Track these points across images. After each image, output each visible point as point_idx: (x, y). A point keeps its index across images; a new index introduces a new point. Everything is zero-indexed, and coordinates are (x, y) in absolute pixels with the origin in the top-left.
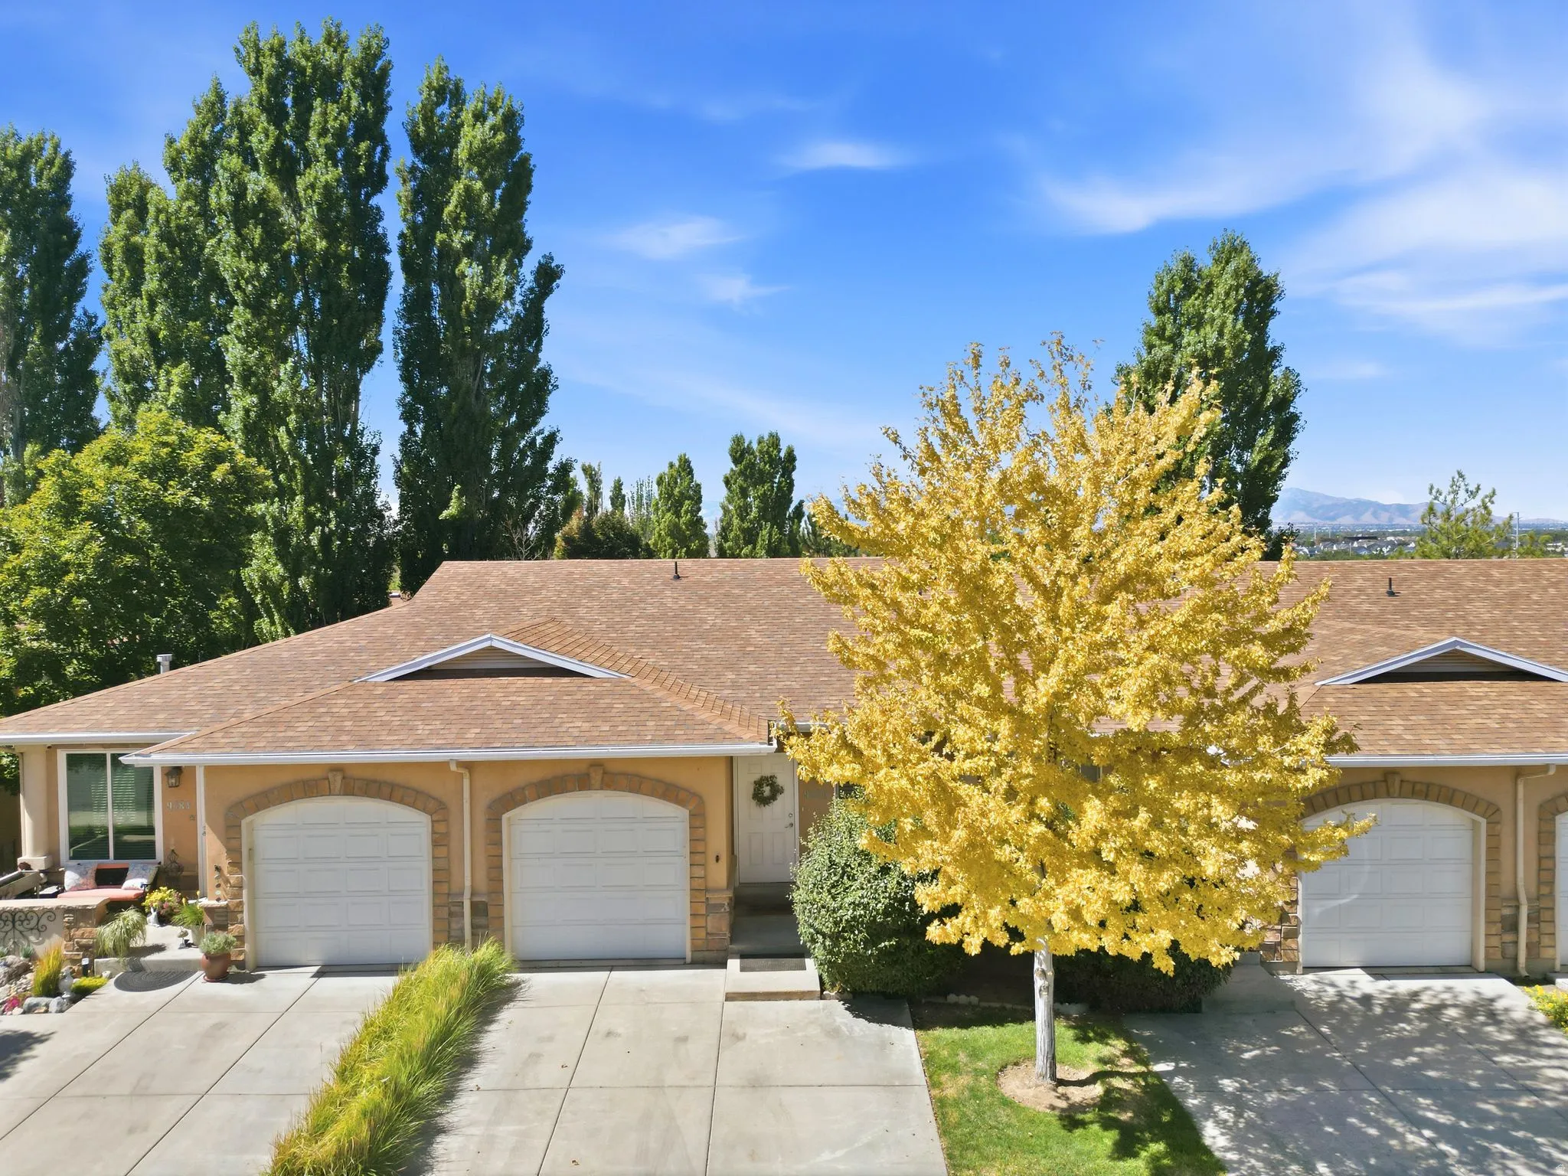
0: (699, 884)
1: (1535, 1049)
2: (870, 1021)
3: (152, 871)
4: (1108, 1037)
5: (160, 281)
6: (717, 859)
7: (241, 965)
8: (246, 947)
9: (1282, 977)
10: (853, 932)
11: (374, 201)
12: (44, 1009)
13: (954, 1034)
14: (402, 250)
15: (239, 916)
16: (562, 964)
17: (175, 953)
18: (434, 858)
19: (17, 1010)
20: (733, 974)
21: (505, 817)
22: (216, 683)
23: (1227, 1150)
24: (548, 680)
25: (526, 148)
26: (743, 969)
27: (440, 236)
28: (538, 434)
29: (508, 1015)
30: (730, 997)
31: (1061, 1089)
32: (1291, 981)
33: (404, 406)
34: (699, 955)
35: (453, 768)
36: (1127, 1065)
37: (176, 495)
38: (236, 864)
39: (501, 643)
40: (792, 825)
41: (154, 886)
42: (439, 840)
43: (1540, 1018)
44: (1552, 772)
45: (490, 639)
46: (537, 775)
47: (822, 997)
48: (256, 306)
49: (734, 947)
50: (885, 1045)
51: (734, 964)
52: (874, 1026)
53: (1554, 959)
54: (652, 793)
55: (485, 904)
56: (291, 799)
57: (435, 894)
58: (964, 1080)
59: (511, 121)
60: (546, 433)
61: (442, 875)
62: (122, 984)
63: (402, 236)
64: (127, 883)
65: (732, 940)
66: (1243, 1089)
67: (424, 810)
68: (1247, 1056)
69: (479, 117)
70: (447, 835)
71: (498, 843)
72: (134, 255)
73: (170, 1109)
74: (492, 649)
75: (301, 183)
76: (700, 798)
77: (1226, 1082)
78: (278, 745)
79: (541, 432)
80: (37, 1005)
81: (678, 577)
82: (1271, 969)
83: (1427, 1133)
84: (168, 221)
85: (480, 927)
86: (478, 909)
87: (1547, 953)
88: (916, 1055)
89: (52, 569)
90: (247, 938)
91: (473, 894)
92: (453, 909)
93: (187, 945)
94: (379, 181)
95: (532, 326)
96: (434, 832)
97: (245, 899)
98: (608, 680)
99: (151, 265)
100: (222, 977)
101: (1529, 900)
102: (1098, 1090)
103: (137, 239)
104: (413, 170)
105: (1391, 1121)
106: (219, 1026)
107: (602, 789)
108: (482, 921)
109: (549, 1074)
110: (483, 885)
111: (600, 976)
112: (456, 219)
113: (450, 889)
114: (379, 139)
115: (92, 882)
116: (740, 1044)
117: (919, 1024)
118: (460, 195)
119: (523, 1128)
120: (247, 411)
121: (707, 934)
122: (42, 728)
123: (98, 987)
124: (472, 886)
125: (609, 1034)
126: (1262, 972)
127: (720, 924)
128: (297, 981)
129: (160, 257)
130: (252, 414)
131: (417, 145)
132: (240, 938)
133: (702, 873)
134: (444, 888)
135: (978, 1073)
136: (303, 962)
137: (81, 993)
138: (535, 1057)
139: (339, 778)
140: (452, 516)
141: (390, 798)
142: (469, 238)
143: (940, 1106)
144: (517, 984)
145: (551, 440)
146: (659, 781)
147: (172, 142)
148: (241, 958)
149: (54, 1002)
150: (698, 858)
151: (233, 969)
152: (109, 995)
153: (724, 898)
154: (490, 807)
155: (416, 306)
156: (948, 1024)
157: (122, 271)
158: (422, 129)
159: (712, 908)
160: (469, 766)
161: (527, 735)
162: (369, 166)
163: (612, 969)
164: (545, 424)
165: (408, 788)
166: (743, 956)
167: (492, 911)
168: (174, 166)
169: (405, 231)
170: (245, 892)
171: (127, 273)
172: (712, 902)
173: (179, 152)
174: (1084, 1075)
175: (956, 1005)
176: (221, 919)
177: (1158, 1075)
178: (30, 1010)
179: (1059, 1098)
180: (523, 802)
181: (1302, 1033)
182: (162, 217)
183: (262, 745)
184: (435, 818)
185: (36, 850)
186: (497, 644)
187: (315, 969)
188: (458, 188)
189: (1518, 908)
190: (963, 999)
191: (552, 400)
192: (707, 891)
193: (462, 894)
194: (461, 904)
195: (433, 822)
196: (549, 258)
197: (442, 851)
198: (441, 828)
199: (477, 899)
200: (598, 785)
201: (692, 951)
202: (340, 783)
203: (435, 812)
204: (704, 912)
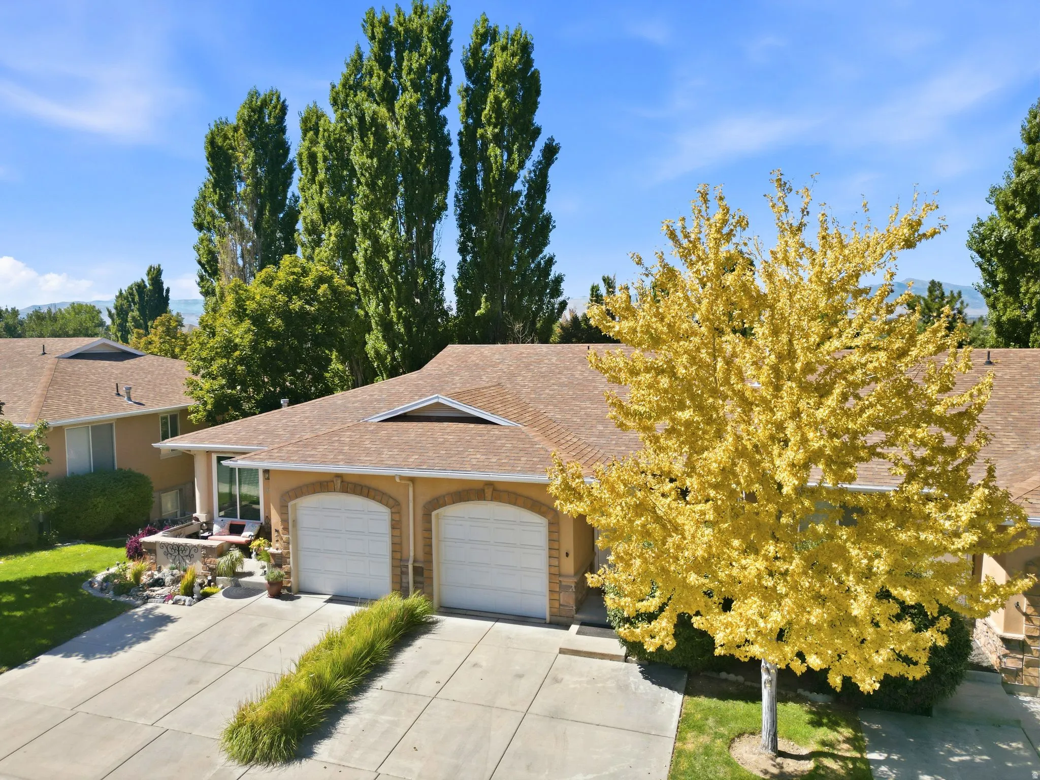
0: (555, 570)
2: (653, 683)
3: (257, 528)
4: (839, 725)
5: (326, 173)
6: (567, 555)
7: (289, 589)
8: (292, 579)
9: (1021, 698)
11: (443, 112)
12: (182, 603)
13: (714, 702)
14: (461, 143)
15: (288, 560)
16: (469, 613)
17: (259, 578)
18: (392, 536)
19: (171, 602)
20: (572, 636)
21: (434, 513)
22: (296, 419)
24: (472, 426)
25: (536, 66)
26: (578, 633)
27: (480, 131)
29: (422, 642)
30: (563, 651)
31: (779, 760)
32: (1029, 702)
33: (460, 243)
34: (554, 619)
35: (398, 480)
36: (845, 750)
37: (296, 304)
38: (286, 529)
39: (445, 401)
41: (257, 537)
42: (396, 526)
45: (438, 397)
46: (454, 488)
47: (626, 660)
48: (372, 186)
49: (579, 616)
50: (657, 702)
51: (574, 628)
52: (655, 687)
54: (524, 506)
55: (422, 568)
56: (315, 492)
57: (393, 558)
58: (705, 739)
59: (526, 49)
60: (547, 258)
61: (397, 547)
62: (227, 594)
63: (460, 134)
64: (244, 534)
65: (577, 611)
67: (387, 505)
68: (956, 759)
69: (505, 49)
70: (399, 522)
71: (429, 530)
72: (312, 157)
73: (215, 672)
74: (438, 404)
75: (397, 105)
76: (555, 511)
78: (304, 460)
79: (544, 258)
80: (180, 600)
82: (1011, 691)
84: (329, 136)
85: (419, 583)
86: (418, 571)
88: (677, 713)
89: (229, 347)
90: (292, 574)
91: (415, 561)
92: (404, 569)
93: (263, 573)
94: (445, 99)
95: (539, 187)
96: (392, 520)
97: (291, 551)
98: (508, 427)
99: (321, 165)
100: (277, 595)
102: (809, 765)
103: (314, 149)
104: (467, 90)
106: (262, 625)
107: (493, 500)
108: (419, 579)
109: (427, 686)
110: (420, 556)
111: (488, 624)
112: (489, 119)
113: (401, 556)
114: (444, 71)
115: (227, 531)
116: (557, 685)
117: (689, 691)
118: (491, 102)
119: (396, 719)
120: (366, 250)
121: (560, 605)
122: (202, 441)
123: (213, 594)
124: (414, 556)
125: (475, 665)
126: (1000, 692)
127: (569, 599)
128: (314, 602)
129: (325, 159)
130: (368, 252)
131: (469, 72)
132: (288, 573)
133: (556, 563)
134: (398, 556)
135: (717, 735)
136: (324, 591)
137: (206, 595)
138: (423, 673)
139: (339, 481)
140: (483, 314)
141: (367, 496)
142: (496, 130)
143: (678, 754)
144: (435, 623)
145: (550, 261)
146: (527, 498)
147: (334, 87)
148: (289, 585)
149: (188, 599)
150: (554, 553)
151: (284, 592)
152: (219, 599)
153: (572, 582)
154: (424, 507)
155: (467, 177)
156: (710, 695)
157: (307, 168)
158: (471, 62)
159: (564, 588)
160: (412, 480)
161: (444, 462)
162: (439, 90)
163: (497, 620)
164: (547, 251)
165: (376, 491)
166: (583, 624)
167: (426, 573)
168: (335, 102)
169: (462, 130)
170: (291, 546)
171: (310, 171)
172: (563, 584)
173: (337, 93)
174: (804, 751)
175: (726, 680)
176: (279, 561)
177: (868, 762)
178: (175, 603)
179: (774, 766)
180: (444, 505)
181: (1018, 749)
182: (326, 134)
183: (295, 458)
184: (393, 510)
185: (201, 511)
186: (442, 401)
187: (328, 597)
188: (491, 97)
190: (732, 677)
191: (552, 236)
192: (560, 575)
193: (408, 561)
194: (407, 567)
195: (392, 513)
196: (552, 139)
197: (397, 532)
198: (397, 517)
199: (417, 565)
200: (490, 498)
201: (550, 615)
202: (340, 484)
203: (393, 507)
204: (558, 590)
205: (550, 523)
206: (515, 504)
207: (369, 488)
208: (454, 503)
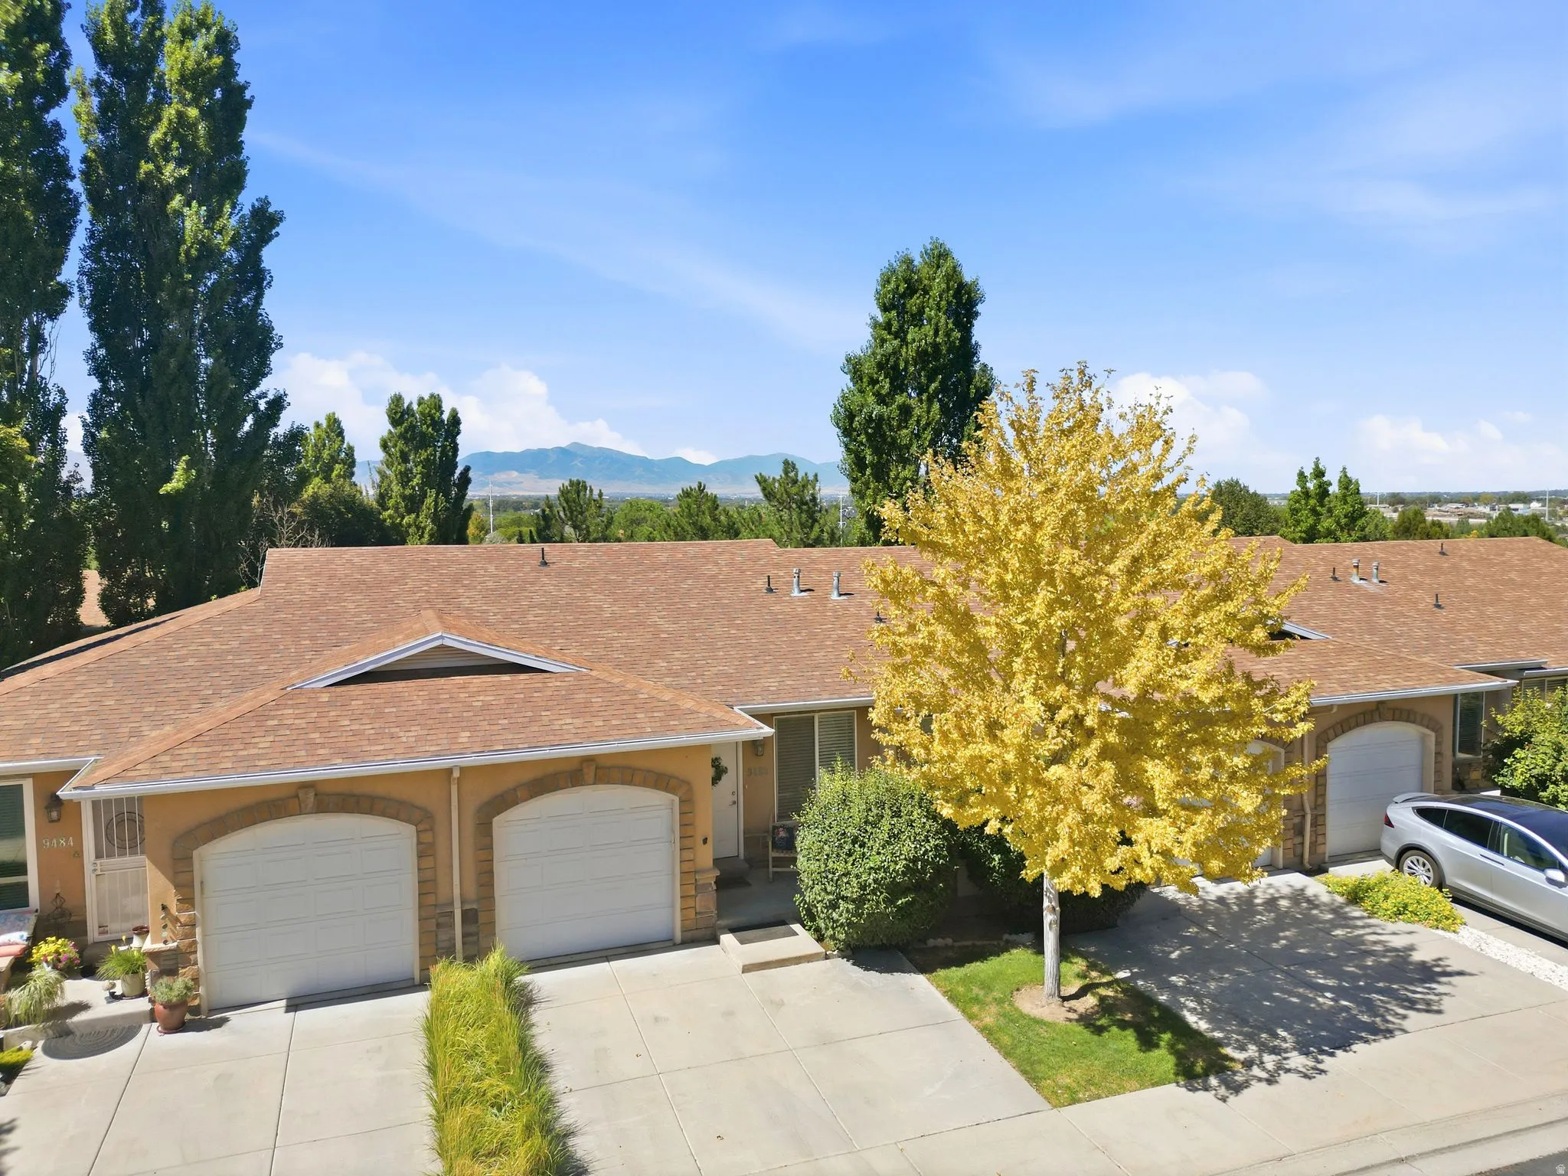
0: (687, 867)
1: (1351, 922)
3: (32, 920)
6: (705, 841)
7: (196, 1010)
8: (201, 990)
10: (875, 895)
11: (52, 115)
15: (192, 957)
17: (104, 1009)
18: (419, 869)
20: (734, 948)
21: (496, 820)
23: (1213, 1030)
24: (506, 678)
25: (242, 75)
26: (740, 942)
27: (144, 166)
28: (260, 397)
29: (539, 1017)
30: (747, 969)
31: (1066, 1004)
32: (1163, 893)
33: (94, 359)
34: (689, 935)
35: (456, 774)
36: (1097, 976)
38: (186, 901)
39: (453, 641)
40: (734, 803)
41: (35, 939)
42: (425, 851)
43: (1340, 899)
44: (1335, 710)
45: (442, 637)
46: (528, 776)
47: (828, 957)
49: (722, 923)
50: (909, 990)
51: (728, 938)
52: (889, 976)
53: (1325, 854)
54: (644, 784)
55: (476, 911)
56: (256, 822)
57: (421, 906)
58: (993, 1009)
59: (225, 43)
60: (271, 396)
61: (427, 887)
62: (53, 1053)
63: (88, 160)
65: (720, 916)
66: (1189, 982)
67: (408, 821)
68: (1173, 956)
69: (187, 33)
70: (432, 845)
71: (489, 847)
76: (688, 783)
77: (1174, 978)
78: (248, 765)
79: (263, 395)
81: (545, 564)
83: (1328, 995)
85: (471, 935)
86: (469, 917)
87: (1320, 849)
88: (939, 995)
90: (202, 980)
91: (463, 902)
92: (441, 920)
93: (114, 997)
94: (57, 91)
96: (419, 843)
97: (198, 938)
98: (566, 675)
100: (181, 1027)
101: (1311, 809)
102: (1092, 1000)
104: (97, 83)
105: (1301, 990)
106: (225, 1078)
107: (593, 784)
108: (472, 929)
109: (628, 1064)
110: (472, 891)
112: (165, 147)
113: (436, 900)
114: (58, 42)
116: (786, 1009)
117: (924, 969)
118: (170, 120)
119: (647, 1118)
121: (696, 913)
123: (26, 1061)
124: (461, 894)
125: (657, 1020)
127: (707, 902)
131: (103, 54)
132: (196, 980)
133: (691, 856)
134: (431, 899)
136: (266, 996)
137: (14, 1069)
138: (601, 1053)
139: (312, 795)
140: (178, 491)
141: (370, 811)
142: (185, 172)
143: (988, 1034)
145: (277, 405)
146: (649, 771)
148: (196, 1002)
150: (688, 842)
151: (190, 1017)
152: (47, 1068)
153: (711, 877)
154: (479, 810)
159: (700, 888)
162: (47, 73)
163: (607, 959)
164: (268, 386)
165: (390, 799)
166: (733, 930)
167: (482, 918)
169: (91, 155)
170: (198, 930)
172: (700, 882)
174: (1076, 989)
175: (935, 947)
176: (169, 964)
177: (1125, 981)
179: (1069, 1011)
180: (515, 803)
181: (1198, 932)
183: (228, 765)
184: (421, 827)
186: (448, 643)
187: (284, 1003)
188: (168, 113)
189: (1303, 816)
191: (275, 359)
192: (696, 872)
193: (452, 904)
194: (452, 912)
195: (418, 832)
196: (265, 202)
197: (428, 862)
198: (427, 838)
199: (467, 907)
200: (591, 780)
201: (682, 932)
202: (312, 800)
203: (420, 822)
204: (693, 893)
205: (681, 801)
206: (630, 783)
207: (373, 798)
208: (532, 797)
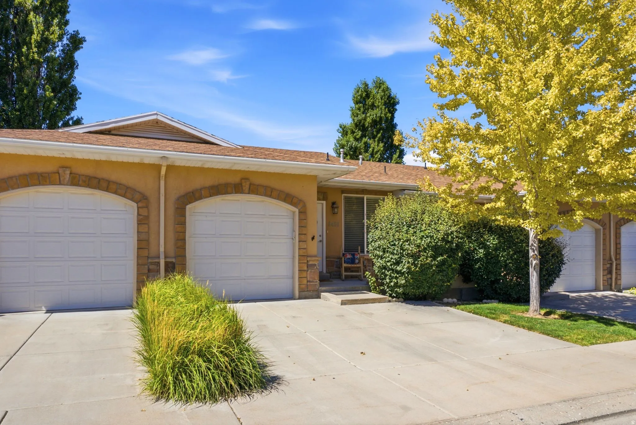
0: (302, 252)
6: (313, 238)
10: (425, 252)
18: (138, 232)
20: (332, 297)
21: (188, 207)
26: (335, 295)
30: (342, 304)
34: (303, 294)
42: (142, 221)
45: (156, 114)
46: (209, 181)
51: (327, 294)
53: (621, 285)
54: (278, 198)
55: (173, 264)
56: (28, 185)
57: (139, 257)
61: (143, 244)
65: (321, 283)
67: (132, 199)
70: (147, 217)
71: (183, 224)
76: (304, 202)
86: (168, 267)
87: (619, 283)
91: (166, 257)
92: (152, 267)
96: (139, 214)
107: (249, 193)
110: (172, 253)
113: (149, 254)
121: (308, 281)
124: (165, 252)
127: (314, 275)
133: (305, 246)
134: (145, 253)
138: (262, 326)
139: (68, 172)
146: (282, 191)
150: (303, 238)
153: (316, 260)
154: (178, 199)
159: (310, 267)
163: (255, 302)
165: (120, 184)
167: (178, 268)
172: (310, 263)
180: (200, 198)
184: (140, 205)
187: (45, 311)
189: (611, 264)
192: (308, 256)
193: (159, 257)
194: (159, 263)
195: (138, 208)
196: (77, 33)
197: (144, 228)
198: (144, 212)
199: (168, 260)
200: (247, 191)
201: (299, 292)
202: (68, 176)
203: (140, 201)
204: (306, 268)
205: (300, 212)
206: (270, 196)
207: (109, 182)
208: (211, 196)
